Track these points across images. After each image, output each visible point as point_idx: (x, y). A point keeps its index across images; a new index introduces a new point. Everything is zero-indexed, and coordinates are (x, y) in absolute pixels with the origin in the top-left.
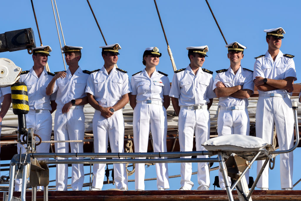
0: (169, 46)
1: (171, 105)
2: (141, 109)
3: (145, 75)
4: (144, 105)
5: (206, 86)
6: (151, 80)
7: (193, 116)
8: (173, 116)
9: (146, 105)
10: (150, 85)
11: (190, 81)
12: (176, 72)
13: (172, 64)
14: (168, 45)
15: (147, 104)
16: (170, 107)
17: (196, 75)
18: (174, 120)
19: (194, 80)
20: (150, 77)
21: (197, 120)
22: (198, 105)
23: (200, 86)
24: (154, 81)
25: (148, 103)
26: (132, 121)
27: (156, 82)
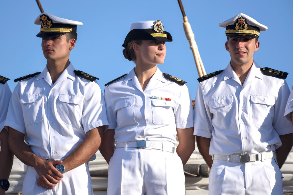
0: (186, 18)
1: (196, 153)
2: (123, 161)
3: (132, 83)
4: (130, 152)
5: (268, 106)
6: (146, 95)
7: (239, 178)
8: (198, 176)
9: (135, 152)
10: (142, 105)
11: (229, 98)
12: (201, 80)
13: (195, 57)
14: (184, 15)
15: (137, 151)
16: (193, 156)
17: (243, 84)
18: (201, 186)
19: (238, 94)
20: (144, 87)
21: (247, 186)
22: (249, 152)
23: (253, 108)
24: (151, 98)
25: (138, 148)
26: (105, 190)
27: (156, 98)
